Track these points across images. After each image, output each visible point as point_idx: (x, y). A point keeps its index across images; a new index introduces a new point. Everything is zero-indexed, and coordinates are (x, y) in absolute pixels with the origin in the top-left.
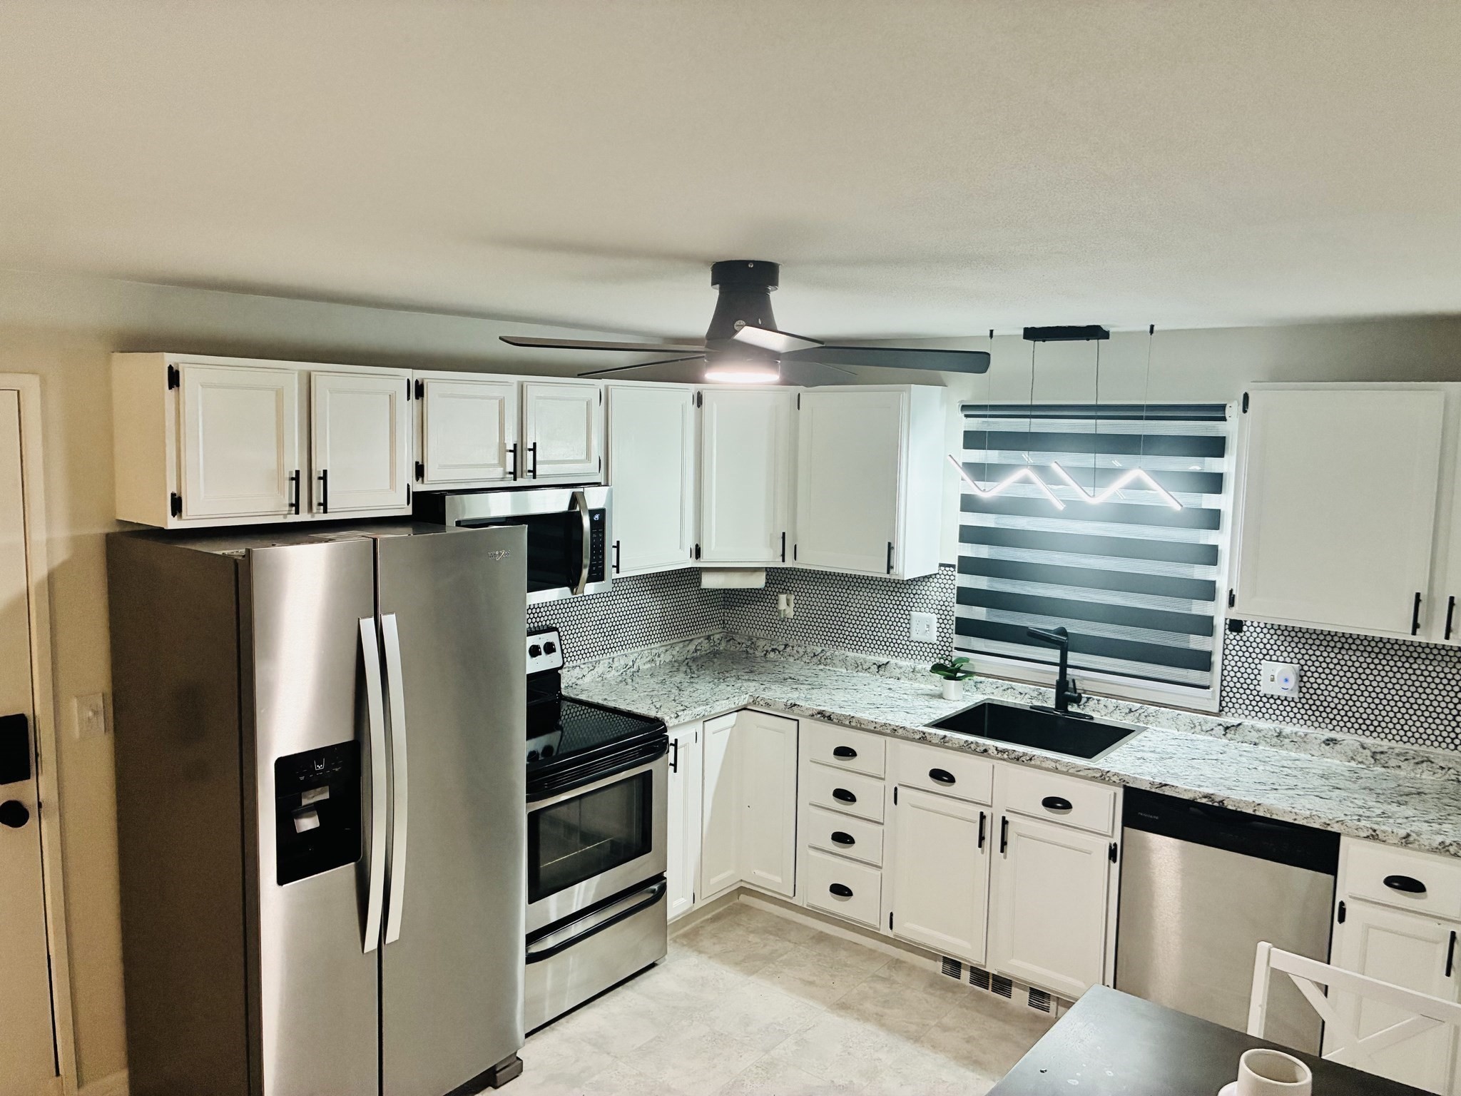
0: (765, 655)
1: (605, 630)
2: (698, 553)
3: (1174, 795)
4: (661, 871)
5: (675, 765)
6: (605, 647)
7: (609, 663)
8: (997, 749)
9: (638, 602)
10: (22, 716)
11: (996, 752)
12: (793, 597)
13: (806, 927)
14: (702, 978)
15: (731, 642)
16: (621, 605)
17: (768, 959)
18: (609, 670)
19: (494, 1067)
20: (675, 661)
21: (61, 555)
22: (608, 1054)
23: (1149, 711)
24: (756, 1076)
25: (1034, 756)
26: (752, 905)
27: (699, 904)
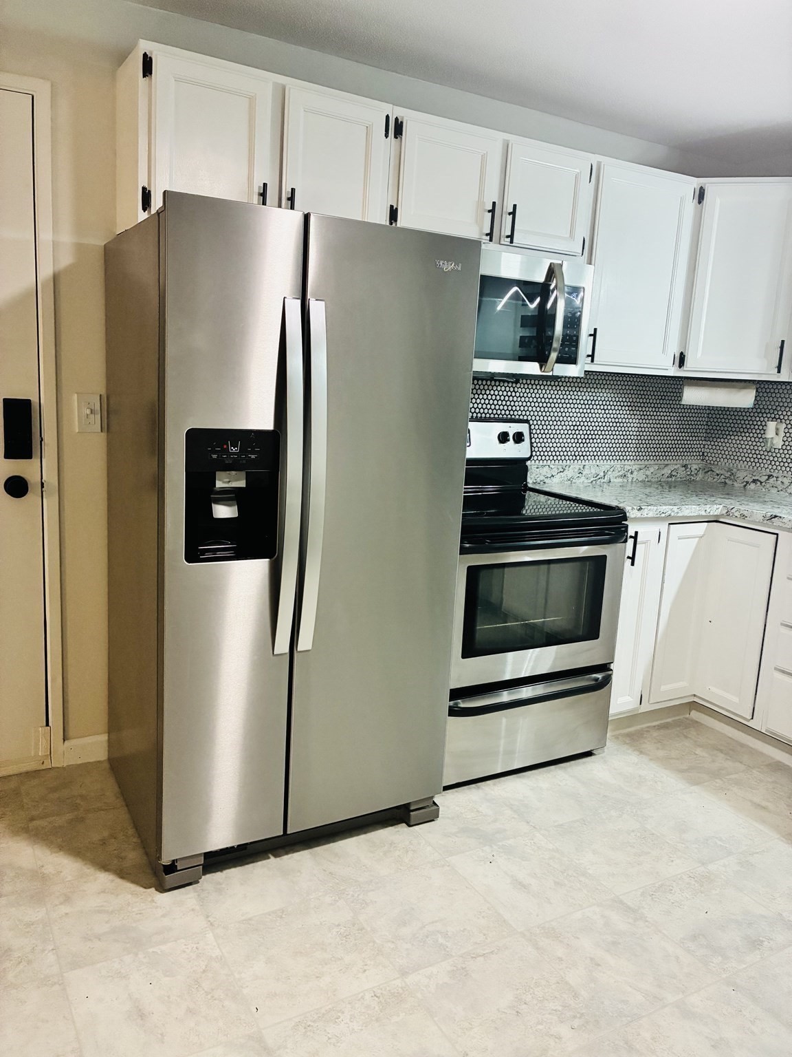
0: (745, 486)
1: (579, 437)
2: (682, 360)
4: (609, 662)
5: (633, 558)
6: (577, 454)
7: (580, 469)
9: (615, 416)
10: (29, 401)
12: (784, 426)
13: (762, 754)
14: (640, 776)
15: (709, 473)
16: (597, 415)
17: (716, 774)
18: (578, 475)
19: (409, 804)
20: (648, 481)
21: (66, 260)
22: (528, 822)
24: (687, 886)
26: (703, 722)
27: (646, 707)
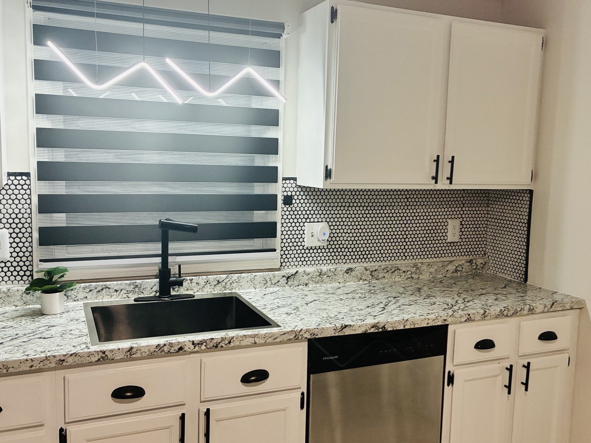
3: (352, 333)
8: (193, 344)
11: (193, 347)
23: (233, 279)
25: (233, 338)
